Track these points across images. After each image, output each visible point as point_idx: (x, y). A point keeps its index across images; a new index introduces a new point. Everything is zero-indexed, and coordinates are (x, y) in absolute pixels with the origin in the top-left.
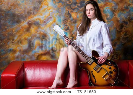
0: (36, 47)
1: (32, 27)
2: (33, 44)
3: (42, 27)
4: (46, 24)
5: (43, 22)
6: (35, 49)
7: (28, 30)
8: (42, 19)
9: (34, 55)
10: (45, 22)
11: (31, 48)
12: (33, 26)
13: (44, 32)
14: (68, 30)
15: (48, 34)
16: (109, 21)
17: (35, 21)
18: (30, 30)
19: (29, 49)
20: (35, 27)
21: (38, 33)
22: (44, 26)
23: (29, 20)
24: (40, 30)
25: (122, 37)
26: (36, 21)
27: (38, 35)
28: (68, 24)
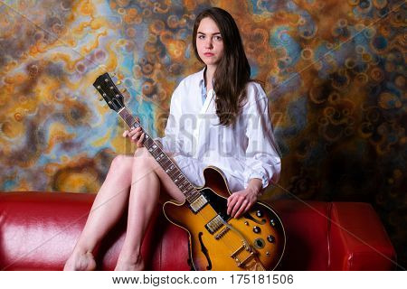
0: (50, 145)
1: (39, 82)
2: (41, 134)
3: (71, 81)
4: (84, 75)
5: (76, 67)
6: (47, 150)
7: (27, 89)
8: (73, 58)
9: (44, 170)
10: (81, 68)
11: (35, 149)
12: (44, 77)
13: (78, 98)
14: (155, 96)
15: (90, 106)
16: (286, 72)
17: (50, 63)
18: (35, 90)
19: (30, 151)
20: (51, 82)
21: (60, 100)
22: (79, 81)
23: (31, 58)
24: (67, 90)
25: (327, 124)
26: (55, 63)
27: (59, 107)
28: (154, 77)
